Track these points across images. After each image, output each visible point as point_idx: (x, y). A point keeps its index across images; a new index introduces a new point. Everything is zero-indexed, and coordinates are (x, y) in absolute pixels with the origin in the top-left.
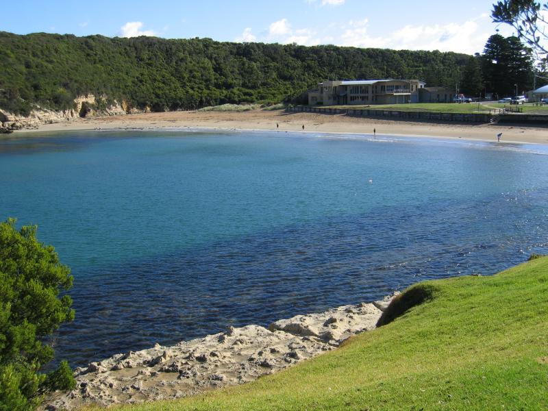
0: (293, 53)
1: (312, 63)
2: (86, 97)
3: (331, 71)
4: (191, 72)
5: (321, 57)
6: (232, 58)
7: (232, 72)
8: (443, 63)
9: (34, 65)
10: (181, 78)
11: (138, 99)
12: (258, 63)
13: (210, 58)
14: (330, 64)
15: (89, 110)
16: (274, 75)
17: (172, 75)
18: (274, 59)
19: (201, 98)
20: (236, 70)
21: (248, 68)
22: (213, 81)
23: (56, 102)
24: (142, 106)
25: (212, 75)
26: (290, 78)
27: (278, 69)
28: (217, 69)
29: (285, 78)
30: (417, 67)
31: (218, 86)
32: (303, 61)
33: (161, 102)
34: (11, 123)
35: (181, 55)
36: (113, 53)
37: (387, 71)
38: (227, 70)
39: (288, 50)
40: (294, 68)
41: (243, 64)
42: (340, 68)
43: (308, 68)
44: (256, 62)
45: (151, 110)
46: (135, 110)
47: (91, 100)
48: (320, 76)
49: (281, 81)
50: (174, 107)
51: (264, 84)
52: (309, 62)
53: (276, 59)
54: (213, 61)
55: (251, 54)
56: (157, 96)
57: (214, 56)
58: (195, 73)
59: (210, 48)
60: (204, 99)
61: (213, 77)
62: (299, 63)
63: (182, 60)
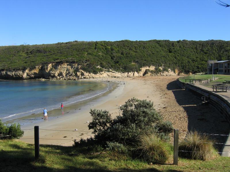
2: (149, 67)
11: (186, 69)
15: (148, 73)
23: (125, 69)
24: (187, 72)
36: (185, 47)
45: (192, 74)
47: (152, 68)
56: (198, 68)
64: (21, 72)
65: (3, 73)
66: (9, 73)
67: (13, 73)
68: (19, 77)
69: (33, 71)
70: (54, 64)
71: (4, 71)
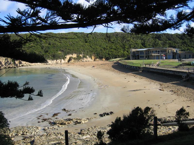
0: (180, 37)
2: (72, 55)
10: (124, 48)
11: (100, 55)
15: (71, 60)
21: (157, 43)
23: (53, 57)
24: (101, 58)
32: (183, 40)
33: (110, 57)
36: (97, 38)
39: (178, 36)
40: (177, 43)
44: (161, 41)
45: (105, 60)
46: (98, 60)
47: (75, 56)
53: (171, 39)
54: (143, 41)
55: (161, 38)
56: (109, 54)
57: (144, 39)
62: (181, 41)
63: (128, 41)
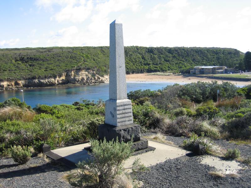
0: (168, 51)
1: (176, 55)
3: (183, 58)
4: (135, 59)
5: (179, 53)
6: (147, 54)
7: (148, 59)
8: (223, 54)
9: (96, 59)
10: (132, 62)
12: (157, 55)
13: (140, 54)
14: (182, 55)
16: (163, 60)
17: (129, 61)
18: (162, 54)
19: (141, 69)
20: (149, 58)
21: (154, 57)
22: (143, 63)
25: (142, 60)
26: (168, 61)
27: (164, 57)
28: (143, 58)
29: (167, 61)
30: (213, 55)
31: (145, 64)
32: (172, 54)
34: (101, 79)
35: (131, 53)
37: (203, 58)
38: (146, 58)
40: (169, 57)
41: (151, 56)
42: (186, 57)
43: (174, 57)
44: (156, 55)
48: (179, 60)
49: (165, 62)
50: (133, 73)
51: (160, 63)
52: (174, 54)
53: (163, 53)
55: (153, 52)
57: (141, 53)
58: (136, 60)
59: (139, 50)
60: (142, 69)
61: (142, 61)
62: (171, 55)
63: (131, 55)
64: (53, 79)
65: (35, 81)
66: (42, 81)
67: (46, 80)
68: (53, 84)
69: (61, 78)
70: (75, 71)
71: (36, 79)
